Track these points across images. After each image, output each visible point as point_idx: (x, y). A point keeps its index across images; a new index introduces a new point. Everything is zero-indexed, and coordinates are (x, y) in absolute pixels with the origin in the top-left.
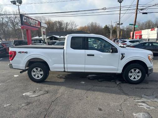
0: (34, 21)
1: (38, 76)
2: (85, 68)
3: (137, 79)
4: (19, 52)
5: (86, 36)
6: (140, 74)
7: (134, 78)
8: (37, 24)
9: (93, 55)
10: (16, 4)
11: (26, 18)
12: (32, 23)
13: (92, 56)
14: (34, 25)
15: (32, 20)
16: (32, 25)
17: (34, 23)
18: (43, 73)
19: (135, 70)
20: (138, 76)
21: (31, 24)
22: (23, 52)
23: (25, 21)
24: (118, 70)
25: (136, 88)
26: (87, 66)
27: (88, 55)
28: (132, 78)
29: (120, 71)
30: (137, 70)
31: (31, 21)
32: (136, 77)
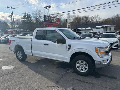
0: (54, 18)
1: (20, 57)
2: (43, 55)
6: (87, 67)
7: (82, 70)
8: (57, 21)
9: (48, 45)
10: (47, 8)
11: (48, 17)
12: (53, 20)
14: (55, 22)
15: (53, 18)
16: (52, 22)
17: (54, 20)
18: (22, 55)
20: (86, 69)
21: (52, 21)
22: (13, 41)
23: (47, 19)
24: (66, 59)
27: (45, 44)
28: (79, 69)
29: (68, 61)
30: (84, 62)
31: (52, 19)
32: (84, 69)
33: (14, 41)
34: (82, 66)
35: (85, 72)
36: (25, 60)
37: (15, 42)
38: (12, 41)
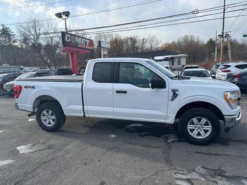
0: (83, 39)
1: (49, 122)
2: (113, 113)
3: (204, 136)
4: (25, 87)
5: (116, 61)
6: (209, 128)
7: (199, 134)
8: (87, 44)
9: (125, 92)
10: (62, 17)
11: (70, 36)
12: (80, 43)
13: (123, 94)
14: (84, 47)
15: (80, 39)
16: (79, 46)
17: (82, 43)
18: (55, 118)
19: (199, 120)
20: (206, 131)
21: (78, 44)
22: (30, 87)
23: (69, 40)
24: (166, 117)
25: (197, 152)
26: (117, 110)
27: (117, 92)
28: (194, 134)
29: (171, 120)
30: (204, 120)
31: (78, 40)
32: (202, 132)
33: (33, 87)
34: (199, 128)
35: (205, 137)
36: (60, 129)
37: (34, 91)
38: (26, 87)
